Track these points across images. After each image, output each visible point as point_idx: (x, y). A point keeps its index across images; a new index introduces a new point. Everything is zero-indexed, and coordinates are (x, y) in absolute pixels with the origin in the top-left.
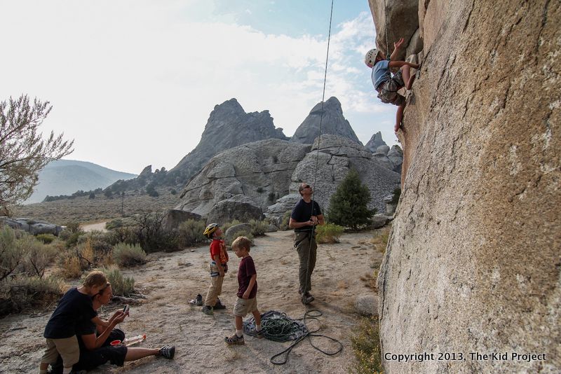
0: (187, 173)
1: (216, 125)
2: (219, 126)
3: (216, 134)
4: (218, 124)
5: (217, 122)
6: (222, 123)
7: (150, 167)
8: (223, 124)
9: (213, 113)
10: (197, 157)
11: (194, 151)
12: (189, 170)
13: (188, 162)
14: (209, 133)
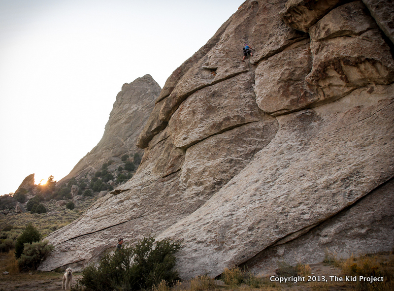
0: (87, 180)
1: (126, 110)
2: (131, 112)
3: (126, 123)
4: (129, 108)
5: (126, 106)
6: (134, 107)
7: (30, 178)
8: (136, 108)
9: (120, 95)
10: (100, 157)
11: (95, 150)
12: (89, 177)
13: (87, 166)
14: (116, 122)
